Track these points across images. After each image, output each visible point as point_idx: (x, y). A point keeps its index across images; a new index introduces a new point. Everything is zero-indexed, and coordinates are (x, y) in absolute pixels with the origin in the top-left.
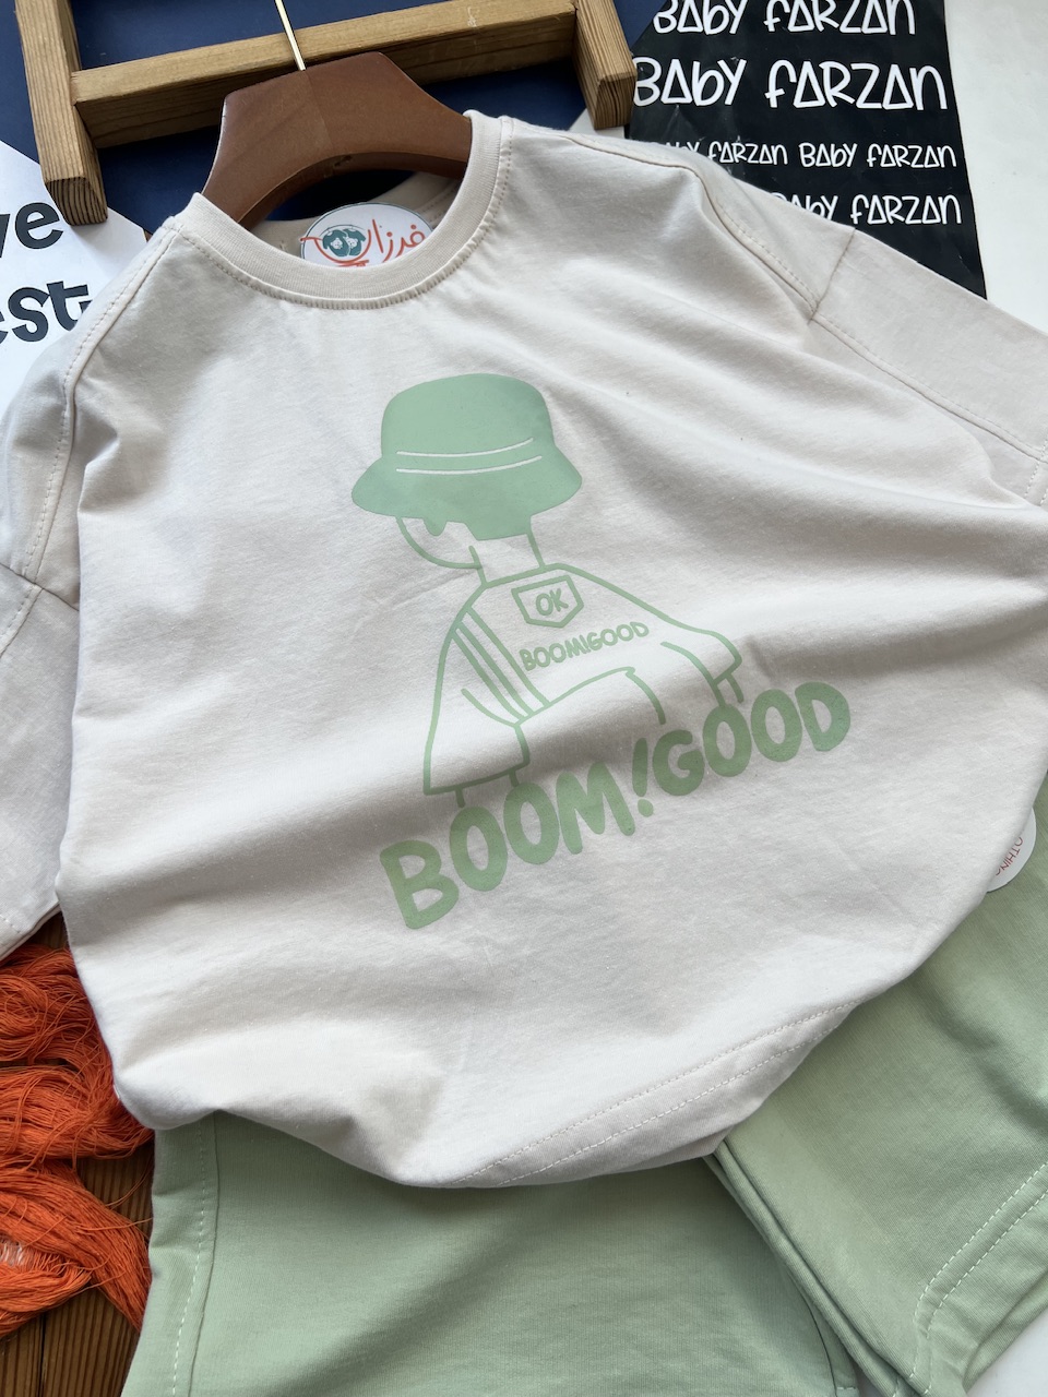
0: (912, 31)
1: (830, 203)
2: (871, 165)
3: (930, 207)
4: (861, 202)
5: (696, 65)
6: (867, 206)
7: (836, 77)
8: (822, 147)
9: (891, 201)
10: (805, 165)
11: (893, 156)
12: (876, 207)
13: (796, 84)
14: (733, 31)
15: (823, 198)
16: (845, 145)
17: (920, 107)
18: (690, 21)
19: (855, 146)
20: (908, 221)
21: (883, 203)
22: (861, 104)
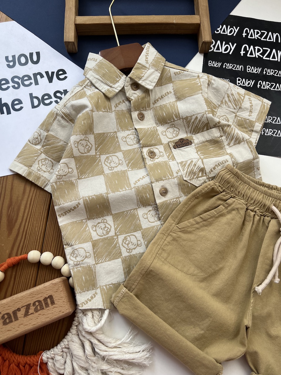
1: (253, 82)
2: (264, 74)
3: (278, 86)
4: (260, 82)
5: (224, 42)
6: (262, 84)
7: (259, 50)
8: (253, 67)
9: (268, 83)
10: (248, 72)
11: (270, 72)
12: (264, 84)
13: (248, 51)
14: (234, 35)
15: (251, 80)
16: (258, 68)
17: (279, 61)
18: (224, 31)
19: (261, 68)
20: (272, 89)
21: (266, 84)
22: (264, 58)
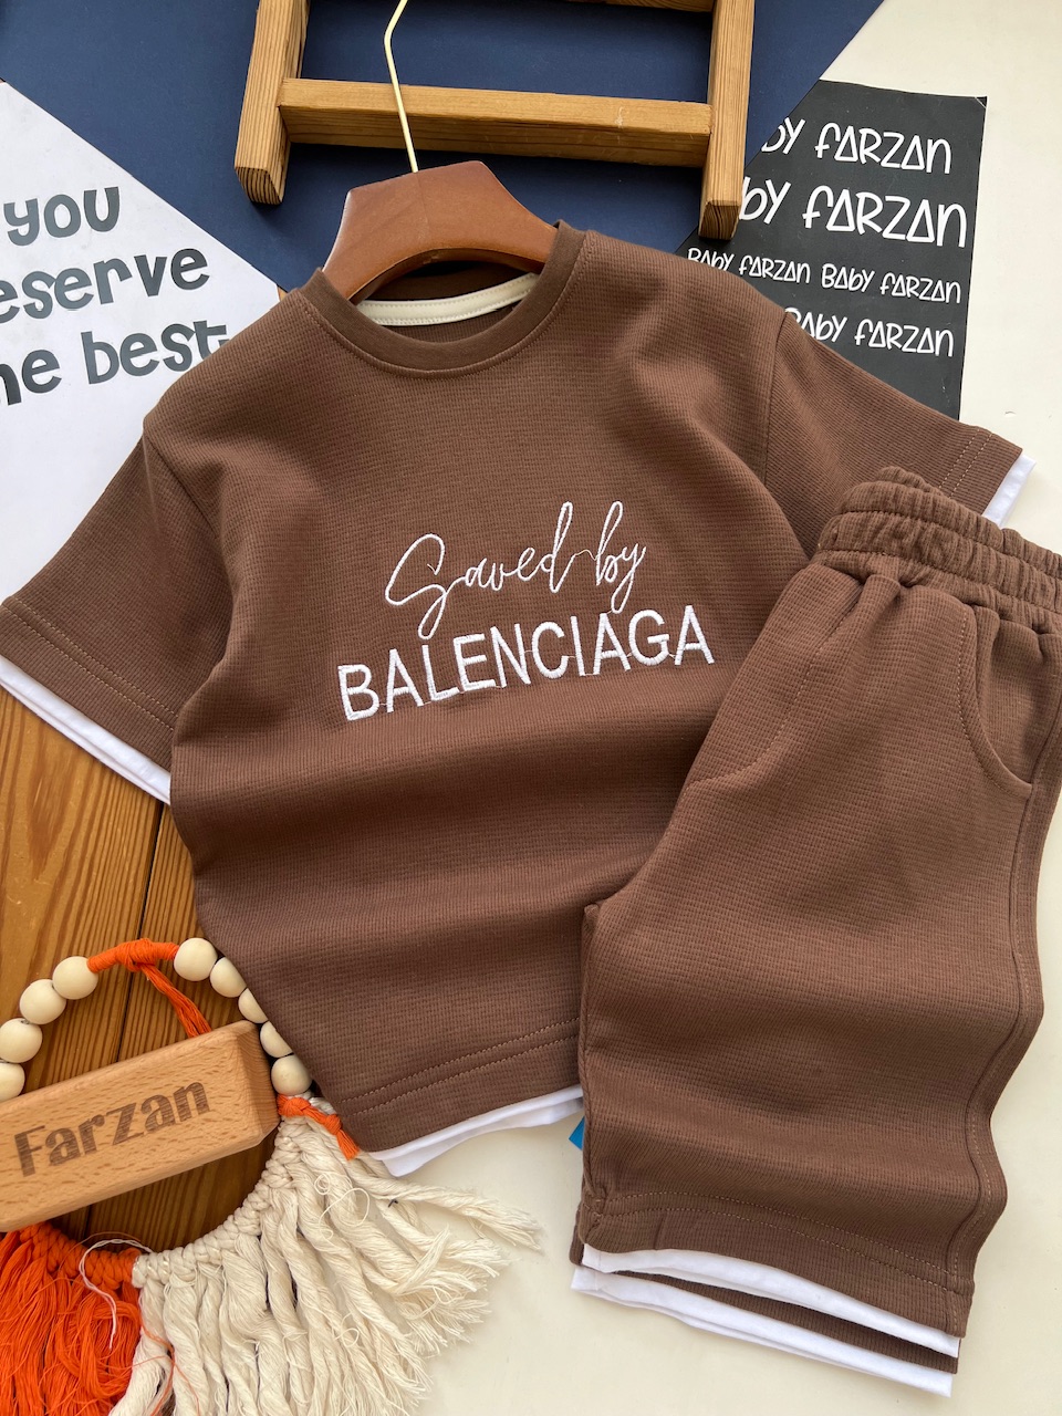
0: (947, 171)
1: (840, 323)
3: (927, 338)
4: (867, 324)
6: (871, 330)
7: (870, 205)
8: (843, 270)
9: (893, 328)
10: (824, 286)
11: (905, 287)
12: (879, 332)
13: (832, 209)
14: (786, 151)
15: (834, 318)
16: (864, 272)
17: (940, 243)
19: (873, 273)
20: (905, 349)
21: (886, 329)
22: (888, 234)
